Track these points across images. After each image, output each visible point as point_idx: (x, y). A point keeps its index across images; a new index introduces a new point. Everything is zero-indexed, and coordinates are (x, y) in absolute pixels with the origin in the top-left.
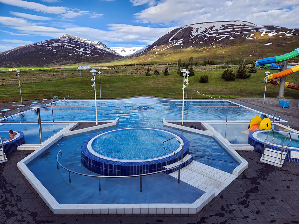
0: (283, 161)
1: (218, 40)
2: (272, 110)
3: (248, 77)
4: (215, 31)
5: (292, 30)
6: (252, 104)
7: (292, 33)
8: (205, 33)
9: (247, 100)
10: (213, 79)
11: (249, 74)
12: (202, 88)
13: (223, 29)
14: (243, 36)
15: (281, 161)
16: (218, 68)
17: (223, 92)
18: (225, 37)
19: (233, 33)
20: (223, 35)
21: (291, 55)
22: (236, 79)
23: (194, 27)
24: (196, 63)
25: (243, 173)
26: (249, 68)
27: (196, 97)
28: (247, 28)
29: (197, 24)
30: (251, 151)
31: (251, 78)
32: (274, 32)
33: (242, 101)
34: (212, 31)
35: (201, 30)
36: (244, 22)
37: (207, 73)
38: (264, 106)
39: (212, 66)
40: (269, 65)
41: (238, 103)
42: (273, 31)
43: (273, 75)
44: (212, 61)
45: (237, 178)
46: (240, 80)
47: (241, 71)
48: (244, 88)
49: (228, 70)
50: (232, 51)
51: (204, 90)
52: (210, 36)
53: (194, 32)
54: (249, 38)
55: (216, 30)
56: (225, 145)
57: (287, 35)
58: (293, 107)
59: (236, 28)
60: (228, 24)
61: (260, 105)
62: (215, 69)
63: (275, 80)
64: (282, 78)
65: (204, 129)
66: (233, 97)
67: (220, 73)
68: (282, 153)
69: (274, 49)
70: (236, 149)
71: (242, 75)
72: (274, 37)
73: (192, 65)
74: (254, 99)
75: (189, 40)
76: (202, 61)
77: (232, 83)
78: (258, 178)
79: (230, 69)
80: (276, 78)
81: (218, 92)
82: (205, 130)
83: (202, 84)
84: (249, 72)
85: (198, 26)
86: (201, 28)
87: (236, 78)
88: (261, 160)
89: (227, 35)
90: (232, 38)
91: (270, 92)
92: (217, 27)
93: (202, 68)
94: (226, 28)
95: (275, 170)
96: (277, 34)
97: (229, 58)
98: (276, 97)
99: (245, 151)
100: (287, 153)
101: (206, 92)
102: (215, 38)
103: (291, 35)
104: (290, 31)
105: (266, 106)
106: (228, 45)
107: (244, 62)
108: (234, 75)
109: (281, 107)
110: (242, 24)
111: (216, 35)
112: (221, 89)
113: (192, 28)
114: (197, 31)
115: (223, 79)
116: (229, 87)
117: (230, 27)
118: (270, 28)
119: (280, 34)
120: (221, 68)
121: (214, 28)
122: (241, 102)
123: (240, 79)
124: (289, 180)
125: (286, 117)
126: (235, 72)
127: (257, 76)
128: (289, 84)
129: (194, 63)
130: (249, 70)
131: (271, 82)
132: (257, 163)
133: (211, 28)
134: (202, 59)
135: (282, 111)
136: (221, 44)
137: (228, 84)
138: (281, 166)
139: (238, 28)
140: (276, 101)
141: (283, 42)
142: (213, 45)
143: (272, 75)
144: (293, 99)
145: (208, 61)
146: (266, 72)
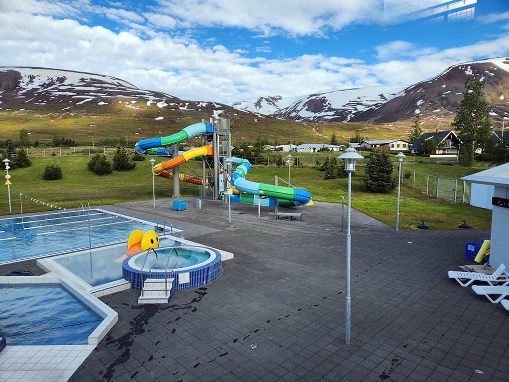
0: (169, 293)
1: (77, 104)
2: (164, 216)
3: (132, 167)
4: (70, 87)
5: (186, 102)
6: (137, 211)
7: (186, 107)
8: (49, 88)
9: (131, 206)
10: (72, 173)
11: (133, 162)
12: (49, 190)
13: (84, 86)
14: (120, 102)
15: (166, 293)
16: (81, 152)
17: (92, 196)
18: (91, 100)
19: (102, 94)
20: (86, 95)
21: (179, 137)
22: (113, 172)
23: (24, 73)
24: (37, 142)
25: (108, 334)
26: (132, 153)
27: (35, 209)
28: (125, 90)
29: (30, 68)
30: (125, 291)
31: (137, 169)
32: (164, 101)
33: (123, 208)
34: (64, 85)
35: (40, 81)
36: (118, 79)
37: (59, 162)
38: (154, 212)
39: (71, 147)
40: (155, 149)
41: (116, 212)
42: (162, 101)
43: (162, 165)
44: (70, 140)
45: (96, 349)
46: (120, 173)
47: (120, 158)
48: (127, 185)
49: (98, 157)
50: (106, 123)
51: (53, 194)
52: (62, 95)
53: (26, 83)
54: (129, 106)
55: (71, 85)
56: (81, 292)
57: (181, 108)
58: (191, 209)
59: (106, 88)
60: (91, 79)
61: (149, 211)
62: (75, 155)
63: (165, 172)
64: (175, 168)
65: (42, 271)
66: (108, 201)
67: (84, 161)
68: (166, 280)
69: (168, 127)
70: (101, 294)
71: (122, 165)
72: (165, 109)
73: (28, 145)
74: (140, 202)
75: (15, 96)
76: (51, 138)
77: (107, 178)
78: (132, 333)
79: (101, 155)
80: (166, 169)
81: (82, 196)
82: (45, 273)
83: (51, 181)
84: (134, 159)
85: (34, 72)
86: (39, 78)
87: (114, 170)
88: (140, 302)
89: (93, 97)
90: (102, 103)
91: (165, 190)
92: (72, 79)
93: (49, 153)
94: (89, 85)
95: (159, 310)
96: (167, 105)
97: (102, 136)
98: (171, 196)
99: (117, 293)
100: (174, 279)
101: (58, 198)
102: (71, 99)
103: (185, 109)
104: (184, 102)
105: (157, 211)
106: (97, 114)
107: (127, 143)
108: (109, 165)
109: (176, 210)
110: (115, 82)
111: (72, 94)
112: (88, 190)
113: (18, 74)
114: (31, 81)
115: (90, 172)
116: (102, 185)
117: (96, 85)
118: (159, 95)
119: (172, 105)
120: (85, 152)
121: (65, 81)
122: (121, 209)
123: (120, 171)
124: (176, 320)
125: (182, 224)
126: (110, 160)
127: (145, 166)
128: (185, 176)
129: (33, 141)
130: (133, 157)
131: (162, 175)
132: (133, 307)
133: (61, 80)
134: (50, 135)
135: (177, 216)
136: (85, 111)
137: (101, 180)
138: (166, 301)
139: (111, 88)
140: (170, 202)
141: (176, 117)
142: (69, 111)
143: (160, 165)
144: (192, 198)
145: (63, 139)
146: (151, 161)
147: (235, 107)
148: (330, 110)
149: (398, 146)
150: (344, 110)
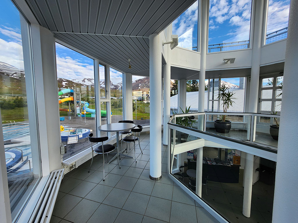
54: (12, 77)
88: (68, 143)
100: (78, 136)
138: (77, 142)
147: (73, 81)
148: (112, 85)
149: (135, 98)
150: (117, 85)
